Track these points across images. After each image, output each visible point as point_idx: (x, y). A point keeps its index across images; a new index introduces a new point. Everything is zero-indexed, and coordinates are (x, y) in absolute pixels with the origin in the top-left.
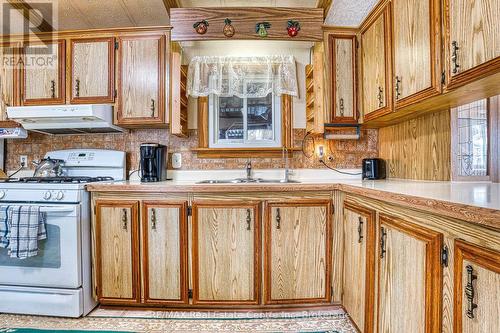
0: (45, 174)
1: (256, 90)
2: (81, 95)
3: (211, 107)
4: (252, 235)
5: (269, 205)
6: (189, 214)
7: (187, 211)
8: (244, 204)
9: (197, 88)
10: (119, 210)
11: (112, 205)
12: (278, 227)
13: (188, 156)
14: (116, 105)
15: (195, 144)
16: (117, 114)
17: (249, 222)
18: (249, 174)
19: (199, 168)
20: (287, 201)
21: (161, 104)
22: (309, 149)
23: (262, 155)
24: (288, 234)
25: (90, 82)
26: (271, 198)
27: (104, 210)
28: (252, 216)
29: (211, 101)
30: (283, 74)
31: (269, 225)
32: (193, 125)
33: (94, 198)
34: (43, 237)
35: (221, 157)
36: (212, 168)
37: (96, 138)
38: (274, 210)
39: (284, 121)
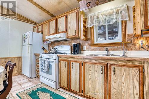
0: (53, 52)
1: (110, 21)
2: (59, 32)
3: (95, 30)
4: (103, 76)
5: (111, 65)
6: (82, 65)
7: (82, 64)
8: (100, 64)
9: (89, 24)
10: (64, 62)
11: (63, 60)
12: (114, 74)
13: (88, 46)
14: (67, 33)
15: (89, 42)
16: (67, 35)
17: (102, 70)
18: (108, 53)
19: (91, 50)
20: (119, 64)
21: (77, 31)
22: (136, 42)
23: (113, 45)
24: (119, 78)
25: (61, 28)
26: (112, 62)
27: (61, 62)
28: (103, 68)
29: (95, 28)
30: (121, 13)
31: (110, 73)
32: (89, 36)
33: (60, 58)
34: (49, 67)
35: (99, 47)
36: (95, 50)
37: (65, 42)
38: (112, 67)
39: (123, 31)
